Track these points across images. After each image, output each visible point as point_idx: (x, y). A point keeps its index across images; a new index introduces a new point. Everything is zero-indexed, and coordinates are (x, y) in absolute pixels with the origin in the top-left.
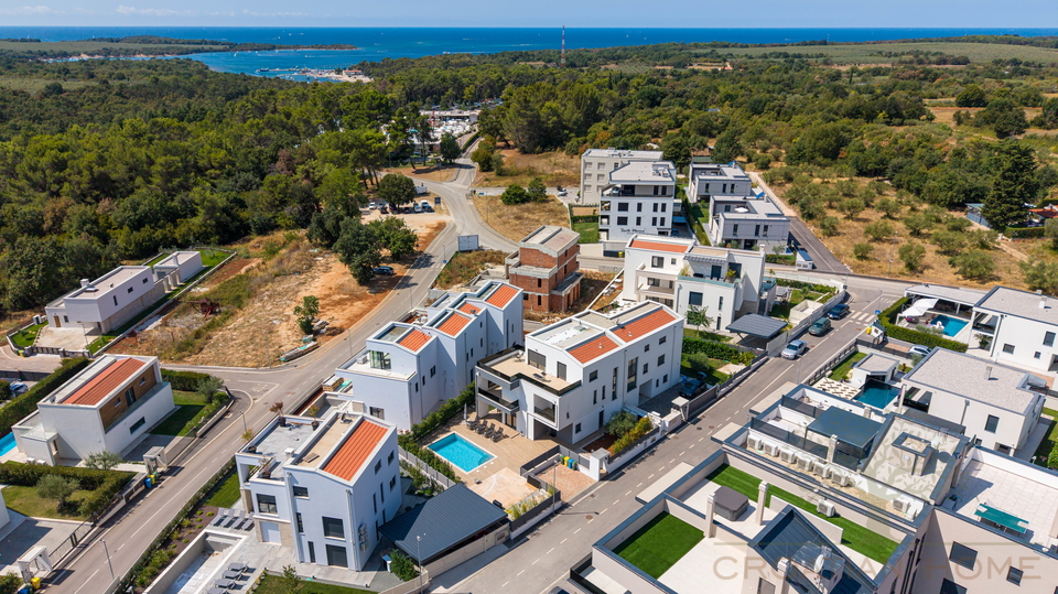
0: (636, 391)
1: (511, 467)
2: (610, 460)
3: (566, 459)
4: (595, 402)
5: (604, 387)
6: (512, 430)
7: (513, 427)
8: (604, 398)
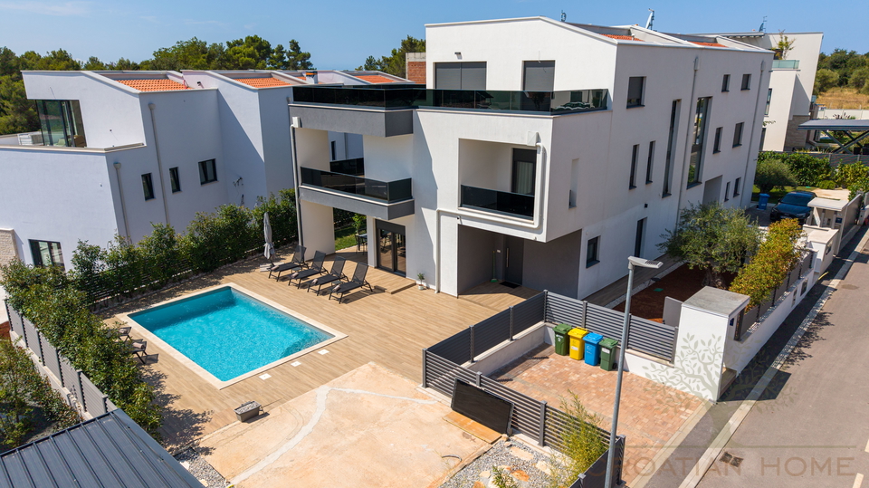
0: (698, 192)
1: (392, 361)
2: (739, 327)
3: (577, 333)
4: (632, 186)
5: (652, 144)
6: (394, 277)
7: (397, 270)
8: (648, 181)
